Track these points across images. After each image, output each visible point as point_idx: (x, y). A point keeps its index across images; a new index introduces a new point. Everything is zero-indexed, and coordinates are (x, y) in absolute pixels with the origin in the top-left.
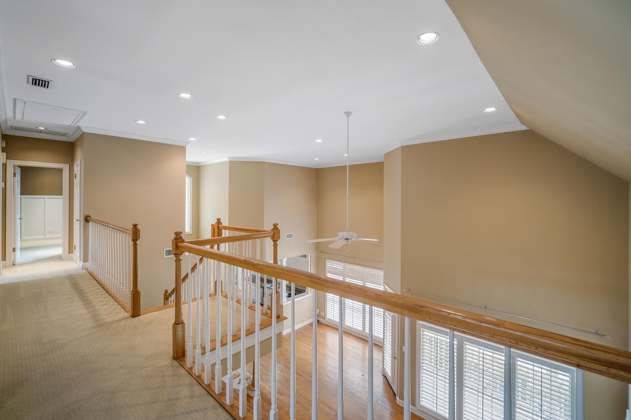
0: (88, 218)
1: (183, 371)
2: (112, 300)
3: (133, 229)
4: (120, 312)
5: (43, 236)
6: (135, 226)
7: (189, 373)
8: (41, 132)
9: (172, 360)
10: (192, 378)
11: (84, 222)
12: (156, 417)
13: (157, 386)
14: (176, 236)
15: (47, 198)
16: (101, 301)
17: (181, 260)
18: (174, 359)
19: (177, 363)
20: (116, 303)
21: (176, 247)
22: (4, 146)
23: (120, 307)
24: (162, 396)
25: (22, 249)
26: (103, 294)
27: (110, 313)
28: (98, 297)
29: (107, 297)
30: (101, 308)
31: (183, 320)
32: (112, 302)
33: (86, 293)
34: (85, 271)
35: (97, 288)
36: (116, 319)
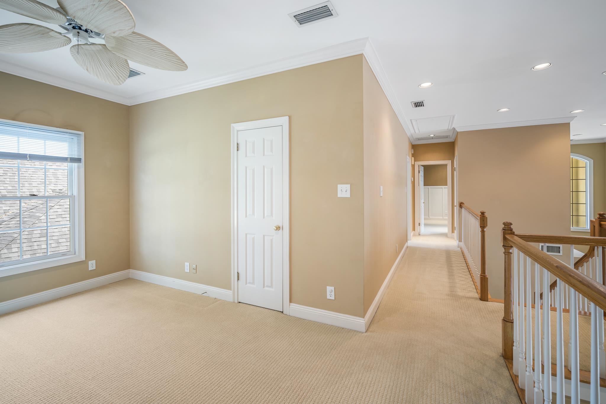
0: (461, 204)
1: (506, 373)
2: (470, 279)
3: (481, 216)
4: (472, 291)
5: (442, 217)
6: (483, 213)
7: (512, 380)
8: (432, 138)
9: (500, 356)
10: (514, 386)
11: (459, 208)
12: (462, 392)
13: (474, 369)
14: (505, 227)
15: (444, 188)
16: (461, 277)
17: (511, 253)
18: (503, 356)
19: (504, 362)
20: (472, 283)
21: (503, 238)
22: (413, 153)
23: (474, 286)
24: (475, 380)
25: (426, 225)
26: (465, 271)
27: (464, 289)
28: (460, 273)
29: (467, 275)
30: (459, 283)
31: (513, 319)
32: (469, 281)
33: (453, 267)
34: (459, 249)
35: (462, 265)
36: (466, 296)
